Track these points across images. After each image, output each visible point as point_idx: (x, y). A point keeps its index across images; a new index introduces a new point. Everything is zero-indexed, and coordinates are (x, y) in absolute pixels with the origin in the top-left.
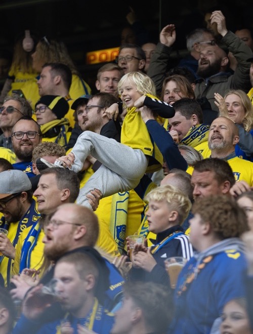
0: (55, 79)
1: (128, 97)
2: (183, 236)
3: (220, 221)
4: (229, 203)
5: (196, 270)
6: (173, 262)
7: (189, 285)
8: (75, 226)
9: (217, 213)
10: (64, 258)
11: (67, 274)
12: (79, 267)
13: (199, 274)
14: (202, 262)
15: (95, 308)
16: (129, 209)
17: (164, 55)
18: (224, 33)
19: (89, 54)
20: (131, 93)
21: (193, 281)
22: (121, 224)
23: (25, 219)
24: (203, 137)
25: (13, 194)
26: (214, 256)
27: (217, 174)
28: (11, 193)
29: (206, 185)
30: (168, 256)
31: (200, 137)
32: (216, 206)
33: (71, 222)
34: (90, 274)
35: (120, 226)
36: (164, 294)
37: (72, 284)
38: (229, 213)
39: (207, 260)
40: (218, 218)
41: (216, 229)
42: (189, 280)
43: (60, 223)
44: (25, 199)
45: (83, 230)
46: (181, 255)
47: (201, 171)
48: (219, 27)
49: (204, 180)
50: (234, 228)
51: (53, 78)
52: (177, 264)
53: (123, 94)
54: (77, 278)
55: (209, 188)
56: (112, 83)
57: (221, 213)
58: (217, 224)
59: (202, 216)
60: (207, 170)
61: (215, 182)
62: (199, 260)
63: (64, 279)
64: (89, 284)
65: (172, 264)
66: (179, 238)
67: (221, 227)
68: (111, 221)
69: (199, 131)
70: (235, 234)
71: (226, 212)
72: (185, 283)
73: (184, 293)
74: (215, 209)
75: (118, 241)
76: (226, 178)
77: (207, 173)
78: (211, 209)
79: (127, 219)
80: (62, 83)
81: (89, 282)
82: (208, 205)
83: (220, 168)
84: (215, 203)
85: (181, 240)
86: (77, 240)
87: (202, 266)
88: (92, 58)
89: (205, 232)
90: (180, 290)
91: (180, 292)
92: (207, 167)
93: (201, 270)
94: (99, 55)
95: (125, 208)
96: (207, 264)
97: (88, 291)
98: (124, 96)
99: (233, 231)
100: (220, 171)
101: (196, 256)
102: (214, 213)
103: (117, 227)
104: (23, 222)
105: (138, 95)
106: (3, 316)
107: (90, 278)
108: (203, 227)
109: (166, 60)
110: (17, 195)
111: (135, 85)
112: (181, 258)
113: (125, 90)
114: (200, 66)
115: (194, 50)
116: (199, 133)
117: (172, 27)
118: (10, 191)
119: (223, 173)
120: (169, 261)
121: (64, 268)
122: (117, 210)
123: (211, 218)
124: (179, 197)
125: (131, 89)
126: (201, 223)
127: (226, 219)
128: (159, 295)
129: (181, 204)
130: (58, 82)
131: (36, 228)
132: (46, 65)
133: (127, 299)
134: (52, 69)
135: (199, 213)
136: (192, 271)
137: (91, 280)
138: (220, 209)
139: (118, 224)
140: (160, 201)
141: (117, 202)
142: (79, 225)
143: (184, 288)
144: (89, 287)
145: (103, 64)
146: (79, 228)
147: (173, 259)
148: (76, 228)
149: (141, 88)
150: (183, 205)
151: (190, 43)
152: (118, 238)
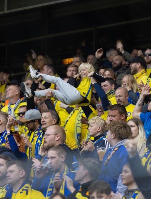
0: (49, 71)
1: (84, 73)
2: (105, 138)
3: (119, 132)
4: (122, 124)
5: (111, 154)
6: (100, 150)
7: (109, 160)
8: (55, 135)
9: (118, 129)
10: (51, 149)
11: (53, 156)
12: (58, 152)
13: (112, 155)
14: (114, 150)
15: (66, 169)
16: (82, 126)
17: (97, 62)
18: (123, 52)
19: (64, 60)
20: (85, 72)
21: (110, 158)
22: (79, 133)
23: (37, 131)
24: (114, 94)
25: (31, 120)
26: (119, 147)
27: (119, 111)
28: (30, 120)
29: (114, 116)
30: (99, 147)
31: (113, 94)
32: (117, 126)
33: (53, 134)
34: (63, 155)
35: (79, 134)
36: (96, 162)
37: (55, 159)
38: (123, 128)
39: (116, 149)
40: (118, 131)
41: (118, 136)
42: (109, 158)
43: (49, 135)
44: (37, 123)
45: (59, 136)
46: (105, 147)
47: (112, 110)
48: (121, 50)
49: (114, 114)
50: (126, 134)
51: (48, 70)
52: (102, 151)
53: (82, 72)
54: (57, 157)
55: (116, 117)
56: (72, 72)
57: (119, 129)
58: (118, 133)
59: (111, 130)
60: (115, 110)
61: (119, 115)
62: (113, 149)
63: (52, 158)
64: (63, 159)
65: (100, 151)
66: (104, 139)
67: (120, 135)
68: (74, 132)
69: (113, 91)
70: (126, 137)
71: (121, 128)
72: (107, 159)
73: (107, 164)
74: (116, 127)
75: (77, 140)
76: (123, 113)
77: (115, 111)
78: (115, 127)
79: (81, 131)
80: (52, 72)
81: (63, 158)
82: (113, 126)
83: (120, 108)
84: (116, 124)
85: (105, 140)
86: (57, 141)
87: (114, 152)
88: (65, 62)
89: (113, 137)
90: (105, 163)
91: (105, 164)
92: (115, 108)
93: (113, 153)
94: (68, 61)
95: (80, 126)
96: (116, 151)
97: (62, 162)
98: (82, 73)
99: (125, 136)
100: (120, 110)
101: (111, 148)
102: (116, 129)
103: (77, 134)
104: (36, 132)
105: (88, 73)
106: (22, 174)
107: (63, 156)
108: (112, 135)
109: (98, 64)
110: (33, 121)
111: (87, 68)
112: (105, 148)
113: (82, 71)
114: (113, 66)
115: (109, 58)
116: (113, 92)
117: (101, 50)
118: (30, 119)
119: (121, 111)
120: (99, 149)
121: (51, 153)
122: (77, 127)
123: (115, 131)
124: (102, 121)
125: (85, 70)
126: (111, 134)
127: (122, 131)
128: (94, 163)
129: (102, 124)
130: (50, 72)
131: (41, 136)
132: (45, 65)
133: (81, 166)
134: (48, 67)
135: (110, 130)
136: (110, 154)
137: (63, 157)
138: (118, 127)
139: (77, 133)
140: (93, 123)
141: (77, 123)
142: (57, 134)
143: (107, 162)
144: (63, 160)
145: (69, 65)
146: (57, 135)
147: (100, 148)
148: (56, 136)
149: (89, 70)
150: (103, 124)
151: (108, 55)
152: (78, 139)
